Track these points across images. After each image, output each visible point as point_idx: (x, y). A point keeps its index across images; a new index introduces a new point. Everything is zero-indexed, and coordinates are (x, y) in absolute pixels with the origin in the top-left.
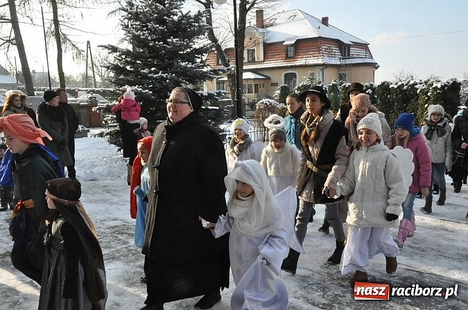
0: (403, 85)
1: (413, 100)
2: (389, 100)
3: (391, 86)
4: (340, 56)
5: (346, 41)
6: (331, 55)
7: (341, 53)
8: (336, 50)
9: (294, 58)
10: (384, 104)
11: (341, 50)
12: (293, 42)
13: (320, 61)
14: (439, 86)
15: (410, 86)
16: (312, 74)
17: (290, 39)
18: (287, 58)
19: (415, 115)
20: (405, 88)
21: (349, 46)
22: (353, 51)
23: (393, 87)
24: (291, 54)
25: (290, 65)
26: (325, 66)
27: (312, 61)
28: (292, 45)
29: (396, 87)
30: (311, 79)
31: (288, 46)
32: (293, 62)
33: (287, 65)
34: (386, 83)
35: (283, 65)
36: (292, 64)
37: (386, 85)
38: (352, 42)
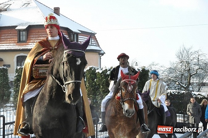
0: (106, 71)
2: (95, 83)
3: (97, 71)
5: (74, 29)
9: (26, 42)
10: (92, 87)
12: (25, 27)
17: (22, 24)
18: (20, 41)
20: (108, 73)
21: (77, 34)
22: (81, 39)
23: (99, 72)
24: (23, 38)
28: (24, 30)
31: (20, 31)
32: (25, 46)
33: (19, 48)
34: (93, 68)
35: (15, 48)
36: (24, 48)
37: (93, 70)
38: (80, 31)
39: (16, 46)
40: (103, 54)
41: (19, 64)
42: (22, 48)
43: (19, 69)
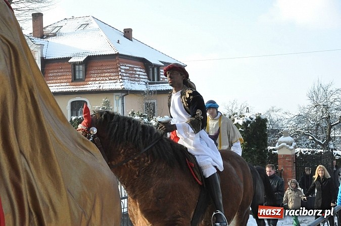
4: (146, 80)
6: (133, 78)
7: (148, 75)
8: (141, 72)
9: (82, 81)
11: (147, 72)
12: (82, 59)
13: (118, 86)
14: (241, 123)
16: (107, 103)
17: (78, 55)
18: (75, 80)
21: (158, 67)
24: (80, 75)
25: (77, 89)
26: (125, 92)
27: (108, 85)
28: (80, 63)
31: (75, 64)
32: (82, 86)
33: (74, 90)
35: (68, 90)
36: (81, 89)
38: (162, 62)
39: (70, 87)
41: (75, 112)
42: (79, 89)
43: (75, 120)
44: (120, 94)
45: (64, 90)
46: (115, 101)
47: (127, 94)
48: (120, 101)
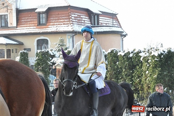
0: (129, 53)
1: (138, 67)
2: (118, 66)
3: (119, 54)
6: (80, 22)
7: (91, 21)
9: (45, 25)
10: (114, 70)
11: (90, 18)
12: (44, 10)
13: (70, 29)
14: (156, 54)
15: (135, 53)
16: (62, 41)
17: (41, 7)
18: (39, 24)
19: (140, 81)
20: (131, 55)
21: (98, 15)
22: (102, 20)
23: (121, 55)
24: (43, 21)
25: (41, 31)
26: (75, 33)
27: (63, 28)
28: (43, 13)
29: (123, 54)
30: (61, 45)
31: (39, 13)
32: (45, 29)
33: (39, 31)
34: (115, 51)
35: (35, 31)
36: (44, 31)
37: (114, 52)
38: (101, 12)
39: (36, 29)
40: (125, 36)
41: (40, 47)
42: (43, 31)
43: (40, 52)
44: (71, 35)
45: (32, 32)
46: (67, 40)
47: (76, 34)
48: (71, 39)
